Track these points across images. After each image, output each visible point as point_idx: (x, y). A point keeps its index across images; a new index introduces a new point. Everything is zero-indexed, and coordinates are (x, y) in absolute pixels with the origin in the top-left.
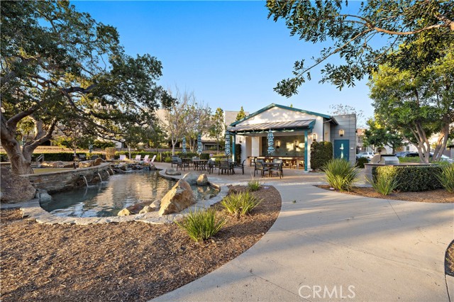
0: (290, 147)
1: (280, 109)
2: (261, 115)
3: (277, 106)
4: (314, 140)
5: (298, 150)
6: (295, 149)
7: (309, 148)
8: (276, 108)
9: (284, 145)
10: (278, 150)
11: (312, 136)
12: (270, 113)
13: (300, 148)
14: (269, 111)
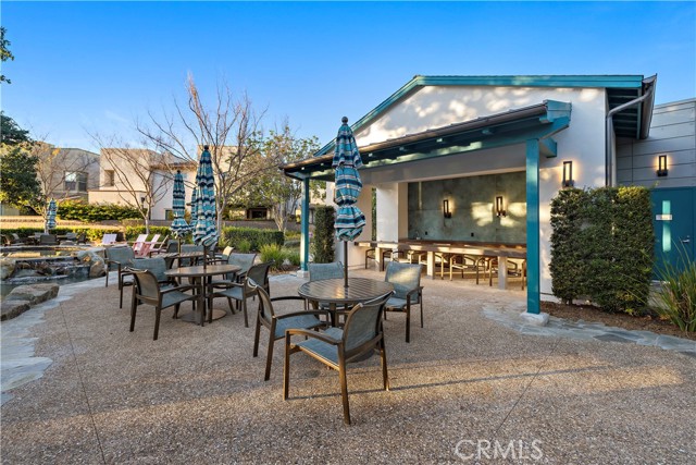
0: (482, 213)
1: (441, 91)
2: (386, 119)
3: (431, 81)
4: (568, 183)
5: (505, 221)
6: (497, 219)
7: (545, 214)
8: (428, 89)
9: (464, 209)
10: (449, 222)
11: (559, 169)
12: (411, 107)
13: (512, 217)
14: (408, 101)
